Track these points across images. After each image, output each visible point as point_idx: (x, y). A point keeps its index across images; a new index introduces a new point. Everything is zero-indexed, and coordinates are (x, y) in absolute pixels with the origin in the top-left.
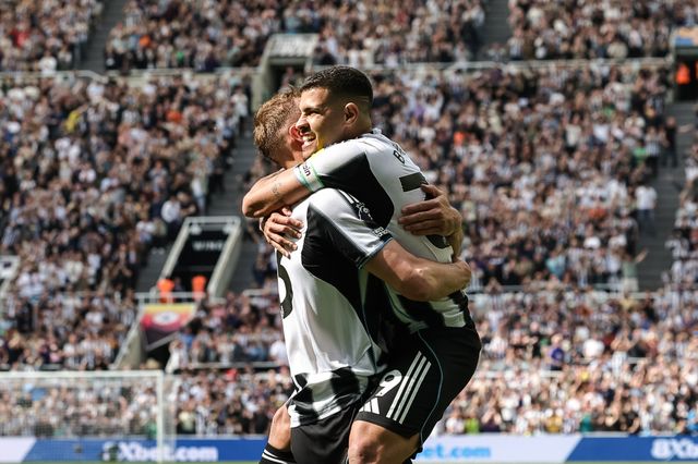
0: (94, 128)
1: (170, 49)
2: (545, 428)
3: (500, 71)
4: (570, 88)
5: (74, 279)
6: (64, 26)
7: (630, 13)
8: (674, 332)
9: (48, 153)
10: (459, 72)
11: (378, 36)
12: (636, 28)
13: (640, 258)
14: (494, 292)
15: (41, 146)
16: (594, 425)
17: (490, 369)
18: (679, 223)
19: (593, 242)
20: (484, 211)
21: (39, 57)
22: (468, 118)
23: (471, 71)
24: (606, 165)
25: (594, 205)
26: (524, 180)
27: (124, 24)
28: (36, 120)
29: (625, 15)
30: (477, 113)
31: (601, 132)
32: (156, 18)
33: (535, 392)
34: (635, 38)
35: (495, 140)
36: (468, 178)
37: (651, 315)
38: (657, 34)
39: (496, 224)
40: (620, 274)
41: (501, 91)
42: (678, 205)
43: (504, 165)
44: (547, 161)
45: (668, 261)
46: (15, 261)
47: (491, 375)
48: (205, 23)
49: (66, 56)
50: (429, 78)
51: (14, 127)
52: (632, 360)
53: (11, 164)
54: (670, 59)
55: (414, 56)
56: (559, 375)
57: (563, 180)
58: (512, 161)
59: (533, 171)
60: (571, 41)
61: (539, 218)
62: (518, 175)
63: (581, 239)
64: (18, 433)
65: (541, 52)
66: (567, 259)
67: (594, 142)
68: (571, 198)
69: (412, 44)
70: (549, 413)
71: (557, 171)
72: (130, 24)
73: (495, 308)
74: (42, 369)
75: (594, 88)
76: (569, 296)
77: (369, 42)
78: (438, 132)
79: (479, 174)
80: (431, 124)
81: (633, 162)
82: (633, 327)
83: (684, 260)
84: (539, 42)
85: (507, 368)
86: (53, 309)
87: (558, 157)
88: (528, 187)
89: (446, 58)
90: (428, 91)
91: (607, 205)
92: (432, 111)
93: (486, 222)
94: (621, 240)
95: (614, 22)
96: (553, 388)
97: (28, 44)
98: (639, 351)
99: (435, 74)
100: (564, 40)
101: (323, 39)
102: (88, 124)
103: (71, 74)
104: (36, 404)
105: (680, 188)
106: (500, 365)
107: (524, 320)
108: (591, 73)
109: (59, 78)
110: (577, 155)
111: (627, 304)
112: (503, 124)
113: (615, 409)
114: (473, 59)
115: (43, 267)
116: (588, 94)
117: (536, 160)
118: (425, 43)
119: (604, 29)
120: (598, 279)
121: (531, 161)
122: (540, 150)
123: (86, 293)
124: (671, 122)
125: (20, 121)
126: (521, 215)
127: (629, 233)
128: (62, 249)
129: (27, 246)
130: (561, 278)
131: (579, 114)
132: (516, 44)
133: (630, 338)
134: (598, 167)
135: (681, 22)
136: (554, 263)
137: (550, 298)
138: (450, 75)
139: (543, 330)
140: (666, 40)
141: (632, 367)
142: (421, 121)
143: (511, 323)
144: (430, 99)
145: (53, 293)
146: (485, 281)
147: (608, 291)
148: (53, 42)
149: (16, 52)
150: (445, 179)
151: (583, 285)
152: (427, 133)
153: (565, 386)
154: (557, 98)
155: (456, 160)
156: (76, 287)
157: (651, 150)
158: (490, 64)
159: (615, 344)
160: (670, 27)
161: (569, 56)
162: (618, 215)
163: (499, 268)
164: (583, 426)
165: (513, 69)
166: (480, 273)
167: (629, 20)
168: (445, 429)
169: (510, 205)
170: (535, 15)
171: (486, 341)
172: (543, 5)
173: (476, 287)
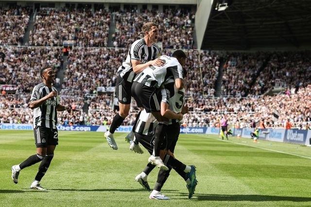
3: (27, 48)
12: (56, 40)
14: (24, 94)
17: (23, 110)
18: (64, 81)
22: (20, 57)
23: (21, 47)
30: (22, 56)
31: (48, 62)
34: (56, 42)
35: (26, 62)
36: (20, 70)
38: (60, 42)
39: (25, 80)
41: (27, 52)
42: (64, 77)
55: (9, 44)
58: (29, 67)
59: (33, 69)
60: (42, 42)
62: (30, 69)
65: (36, 44)
67: (47, 64)
69: (9, 42)
73: (25, 97)
75: (47, 52)
78: (14, 60)
79: (22, 69)
80: (13, 58)
81: (55, 68)
83: (64, 88)
84: (35, 42)
88: (32, 72)
89: (16, 45)
92: (13, 56)
99: (13, 48)
105: (65, 73)
106: (26, 109)
108: (46, 49)
110: (43, 66)
112: (28, 59)
114: (22, 45)
116: (45, 54)
118: (12, 41)
119: (50, 40)
121: (33, 67)
122: (35, 64)
126: (30, 78)
131: (44, 58)
132: (31, 42)
135: (65, 39)
138: (17, 49)
140: (62, 43)
142: (11, 58)
144: (13, 53)
146: (23, 92)
150: (15, 70)
152: (12, 60)
157: (58, 65)
158: (25, 46)
160: (63, 40)
161: (42, 45)
163: (26, 89)
165: (30, 47)
166: (22, 90)
167: (54, 38)
168: (13, 122)
169: (28, 76)
170: (35, 36)
171: (23, 104)
172: (36, 35)
173: (21, 93)
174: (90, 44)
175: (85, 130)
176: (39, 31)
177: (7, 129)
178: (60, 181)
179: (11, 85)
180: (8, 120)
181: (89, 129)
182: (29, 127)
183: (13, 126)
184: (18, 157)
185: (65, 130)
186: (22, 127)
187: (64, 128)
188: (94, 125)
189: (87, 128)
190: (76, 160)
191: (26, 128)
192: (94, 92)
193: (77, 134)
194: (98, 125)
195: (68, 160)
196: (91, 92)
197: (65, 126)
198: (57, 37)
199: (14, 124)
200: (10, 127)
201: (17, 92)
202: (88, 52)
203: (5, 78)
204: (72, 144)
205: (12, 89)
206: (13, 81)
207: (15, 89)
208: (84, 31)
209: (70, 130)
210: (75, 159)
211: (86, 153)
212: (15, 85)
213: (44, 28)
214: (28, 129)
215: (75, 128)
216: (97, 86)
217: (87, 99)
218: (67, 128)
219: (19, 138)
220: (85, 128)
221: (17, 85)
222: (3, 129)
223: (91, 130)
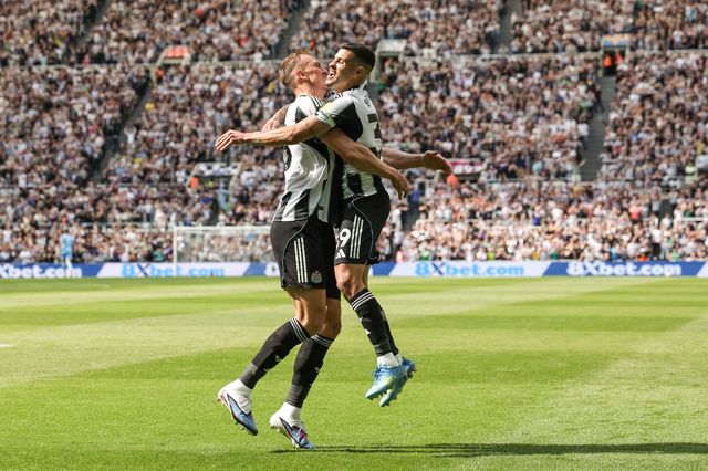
0: (282, 92)
1: (324, 48)
2: (531, 257)
3: (506, 60)
4: (545, 69)
5: (272, 175)
6: (266, 35)
7: (579, 28)
8: (603, 204)
9: (258, 105)
10: (484, 60)
11: (439, 41)
12: (581, 36)
13: (582, 163)
14: (503, 182)
15: (254, 102)
16: (558, 256)
17: (501, 225)
18: (606, 144)
19: (557, 154)
20: (498, 138)
21: (253, 52)
22: (488, 86)
23: (491, 59)
24: (566, 112)
25: (559, 134)
26: (519, 120)
27: (299, 34)
28: (251, 88)
29: (575, 29)
30: (493, 83)
31: (562, 93)
32: (316, 31)
33: (525, 237)
34: (581, 41)
35: (503, 97)
36: (489, 119)
37: (590, 194)
38: (593, 39)
39: (504, 144)
40: (571, 172)
41: (506, 71)
42: (605, 134)
43: (509, 111)
44: (532, 109)
45: (600, 164)
46: (239, 165)
47: (501, 228)
48: (343, 33)
49: (267, 53)
50: (467, 63)
51: (238, 91)
52: (580, 219)
53: (237, 111)
54: (601, 53)
55: (459, 51)
56: (539, 228)
57: (541, 120)
58: (514, 109)
59: (525, 114)
60: (546, 43)
61: (529, 142)
62: (517, 117)
63: (551, 153)
64: (241, 260)
65: (529, 49)
66: (544, 163)
67: (559, 99)
68: (546, 131)
69: (458, 45)
70: (533, 248)
71: (538, 115)
72: (302, 34)
73: (504, 191)
74: (254, 224)
75: (558, 68)
76: (545, 184)
77: (434, 44)
78: (472, 94)
79: (495, 116)
80: (469, 89)
81: (581, 110)
82: (579, 202)
83: (608, 164)
84: (528, 44)
85: (510, 224)
86: (260, 191)
87: (539, 107)
88: (522, 124)
89: (477, 52)
90: (465, 71)
91: (565, 134)
92: (469, 82)
93: (499, 143)
94: (573, 153)
95: (570, 32)
96: (536, 235)
97: (247, 45)
98: (583, 214)
99: (471, 61)
100: (543, 42)
101: (409, 42)
102: (279, 89)
103: (270, 62)
104: (251, 244)
105: (606, 124)
106: (506, 222)
107: (519, 197)
108: (557, 61)
109: (263, 64)
110: (550, 106)
111: (576, 189)
112: (508, 88)
113: (571, 247)
114: (492, 53)
115: (254, 168)
116: (555, 73)
117: (527, 108)
118: (465, 44)
119: (565, 37)
120: (561, 174)
121: (524, 109)
122: (529, 103)
123: (279, 183)
124: (598, 88)
125: (242, 88)
126: (517, 140)
127: (578, 149)
128: (265, 158)
129: (245, 157)
130: (540, 174)
131: (550, 84)
132: (515, 44)
133: (577, 207)
134: (560, 113)
135: (606, 33)
136: (537, 166)
137: (534, 185)
138: (479, 62)
139: (530, 203)
140: (599, 43)
141: (580, 223)
142: (463, 87)
143: (513, 199)
144: (468, 76)
145: (260, 183)
146: (497, 176)
147: (566, 181)
148: (260, 44)
149: (241, 50)
150: (476, 119)
151: (552, 177)
152: (466, 94)
153: (543, 234)
154: (537, 75)
155: (482, 110)
156: (273, 180)
157: (588, 104)
158: (500, 56)
159: (570, 211)
160: (601, 35)
161: (545, 51)
162: (571, 139)
163: (506, 169)
164: (552, 257)
165: (513, 58)
166: (496, 171)
167: (577, 32)
168: (475, 258)
169: (511, 133)
170: (526, 29)
171: (499, 209)
172: (529, 23)
173: (493, 179)
174: (672, 42)
175: (667, 274)
176: (537, 14)
177: (459, 275)
178: (610, 410)
179: (467, 161)
180: (462, 251)
181: (678, 269)
182: (516, 269)
183: (475, 268)
184: (494, 349)
185: (613, 275)
186: (499, 270)
187: (610, 269)
188: (689, 260)
189: (671, 267)
190: (650, 355)
191: (510, 273)
192: (689, 169)
193: (647, 286)
194: (701, 260)
195: (629, 355)
196: (681, 172)
197: (614, 265)
198: (584, 27)
199: (477, 263)
200: (468, 269)
201: (483, 179)
202: (670, 63)
203: (452, 141)
204: (635, 312)
205: (469, 170)
206: (470, 149)
207: (478, 169)
208: (657, 9)
209: (626, 275)
210: (646, 351)
211: (676, 335)
212: (476, 160)
213: (550, 4)
214: (513, 275)
215: (638, 269)
216: (695, 156)
217: (667, 189)
218: (619, 269)
219: (493, 297)
220: (667, 267)
221: (483, 160)
222: (449, 276)
223: (684, 273)
